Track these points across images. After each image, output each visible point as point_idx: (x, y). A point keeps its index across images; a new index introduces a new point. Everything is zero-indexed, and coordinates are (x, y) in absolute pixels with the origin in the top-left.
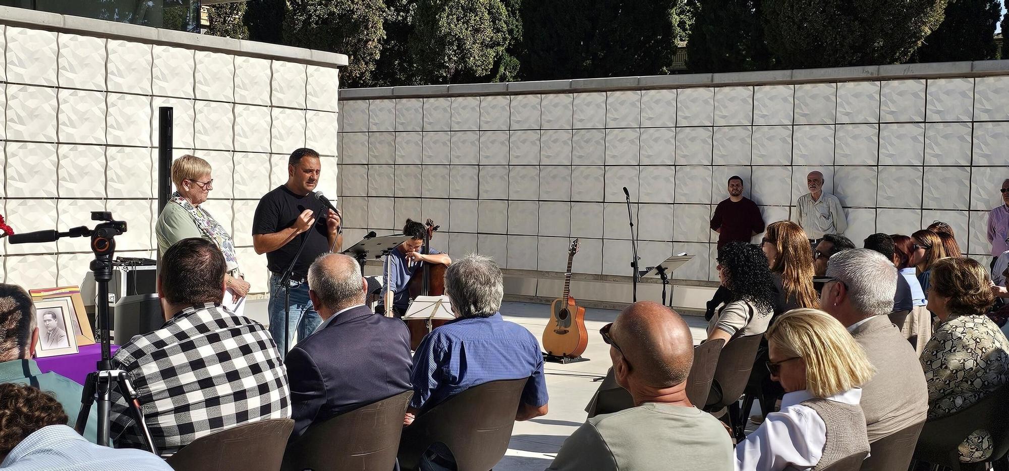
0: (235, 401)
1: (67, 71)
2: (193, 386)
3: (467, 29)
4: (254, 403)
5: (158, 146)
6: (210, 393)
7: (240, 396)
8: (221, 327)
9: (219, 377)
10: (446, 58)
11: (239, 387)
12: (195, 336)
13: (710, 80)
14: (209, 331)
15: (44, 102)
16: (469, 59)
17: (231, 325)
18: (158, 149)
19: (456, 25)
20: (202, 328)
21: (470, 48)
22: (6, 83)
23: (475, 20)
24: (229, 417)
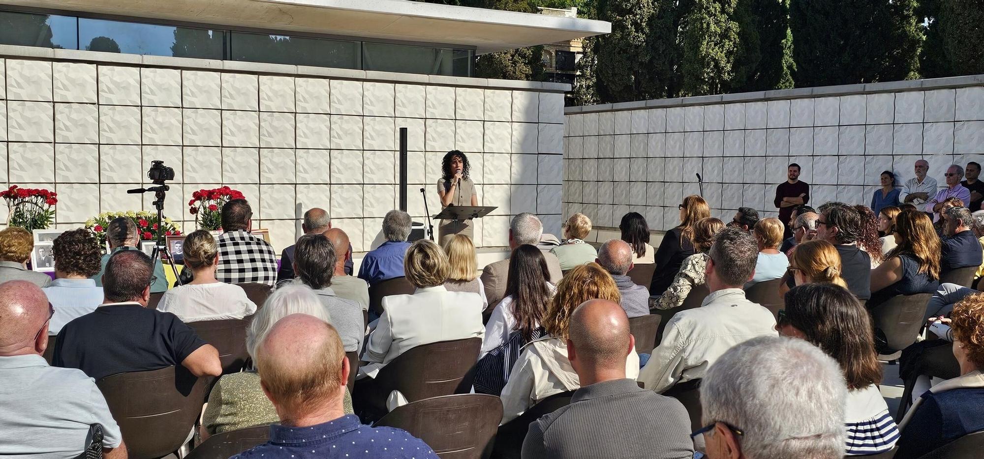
0: (253, 271)
1: (369, 105)
2: (221, 262)
3: (721, 52)
4: (261, 274)
5: (399, 150)
6: (227, 266)
7: (255, 270)
8: (241, 240)
9: (233, 260)
10: (705, 75)
11: (242, 267)
12: (228, 242)
13: (863, 89)
14: (235, 240)
15: (354, 125)
16: (724, 74)
17: (248, 240)
18: (399, 152)
19: (713, 50)
20: (232, 239)
21: (725, 67)
22: (330, 114)
23: (728, 45)
24: (248, 278)
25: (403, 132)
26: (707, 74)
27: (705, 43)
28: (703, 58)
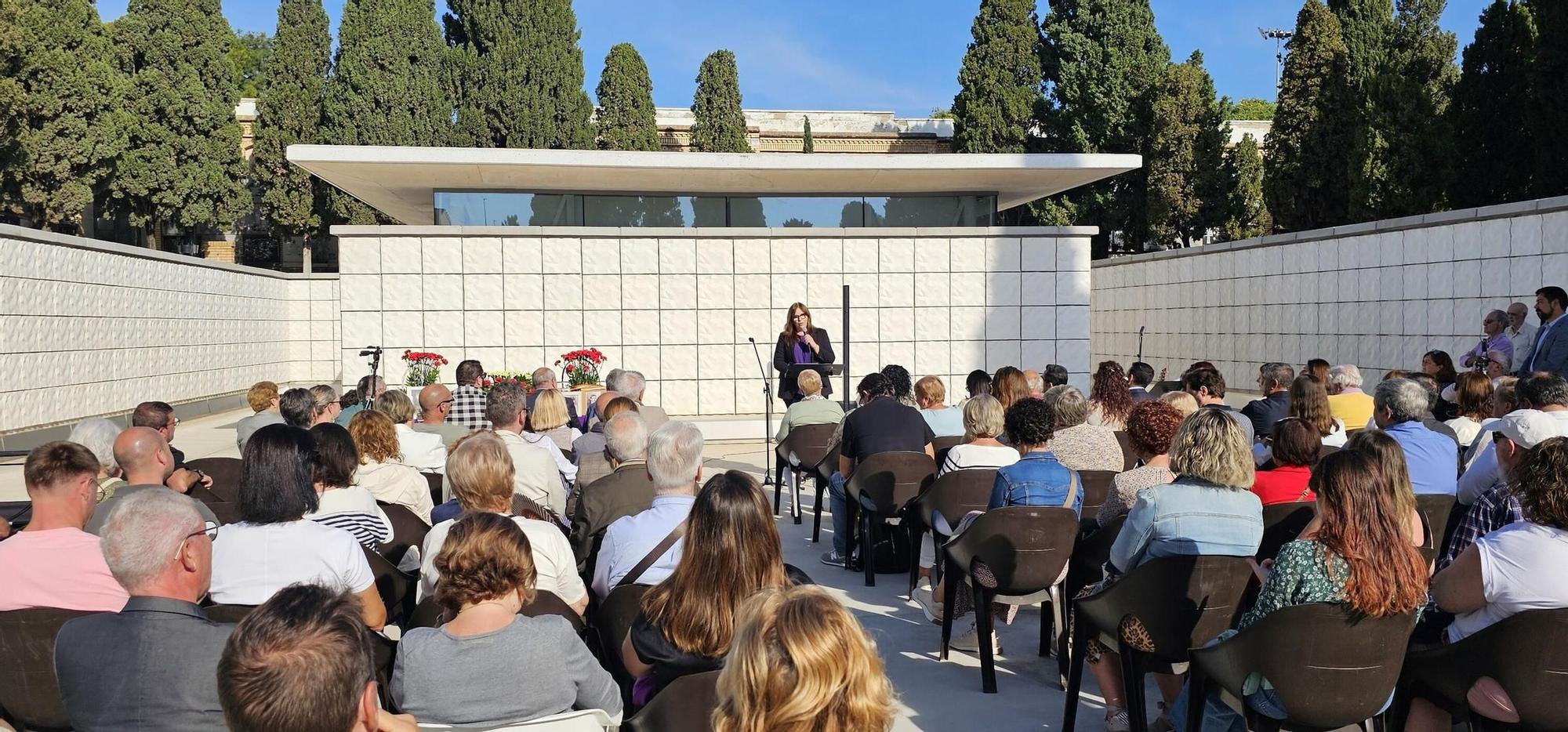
25: (846, 289)
26: (1373, 199)
27: (1369, 162)
28: (1368, 179)
